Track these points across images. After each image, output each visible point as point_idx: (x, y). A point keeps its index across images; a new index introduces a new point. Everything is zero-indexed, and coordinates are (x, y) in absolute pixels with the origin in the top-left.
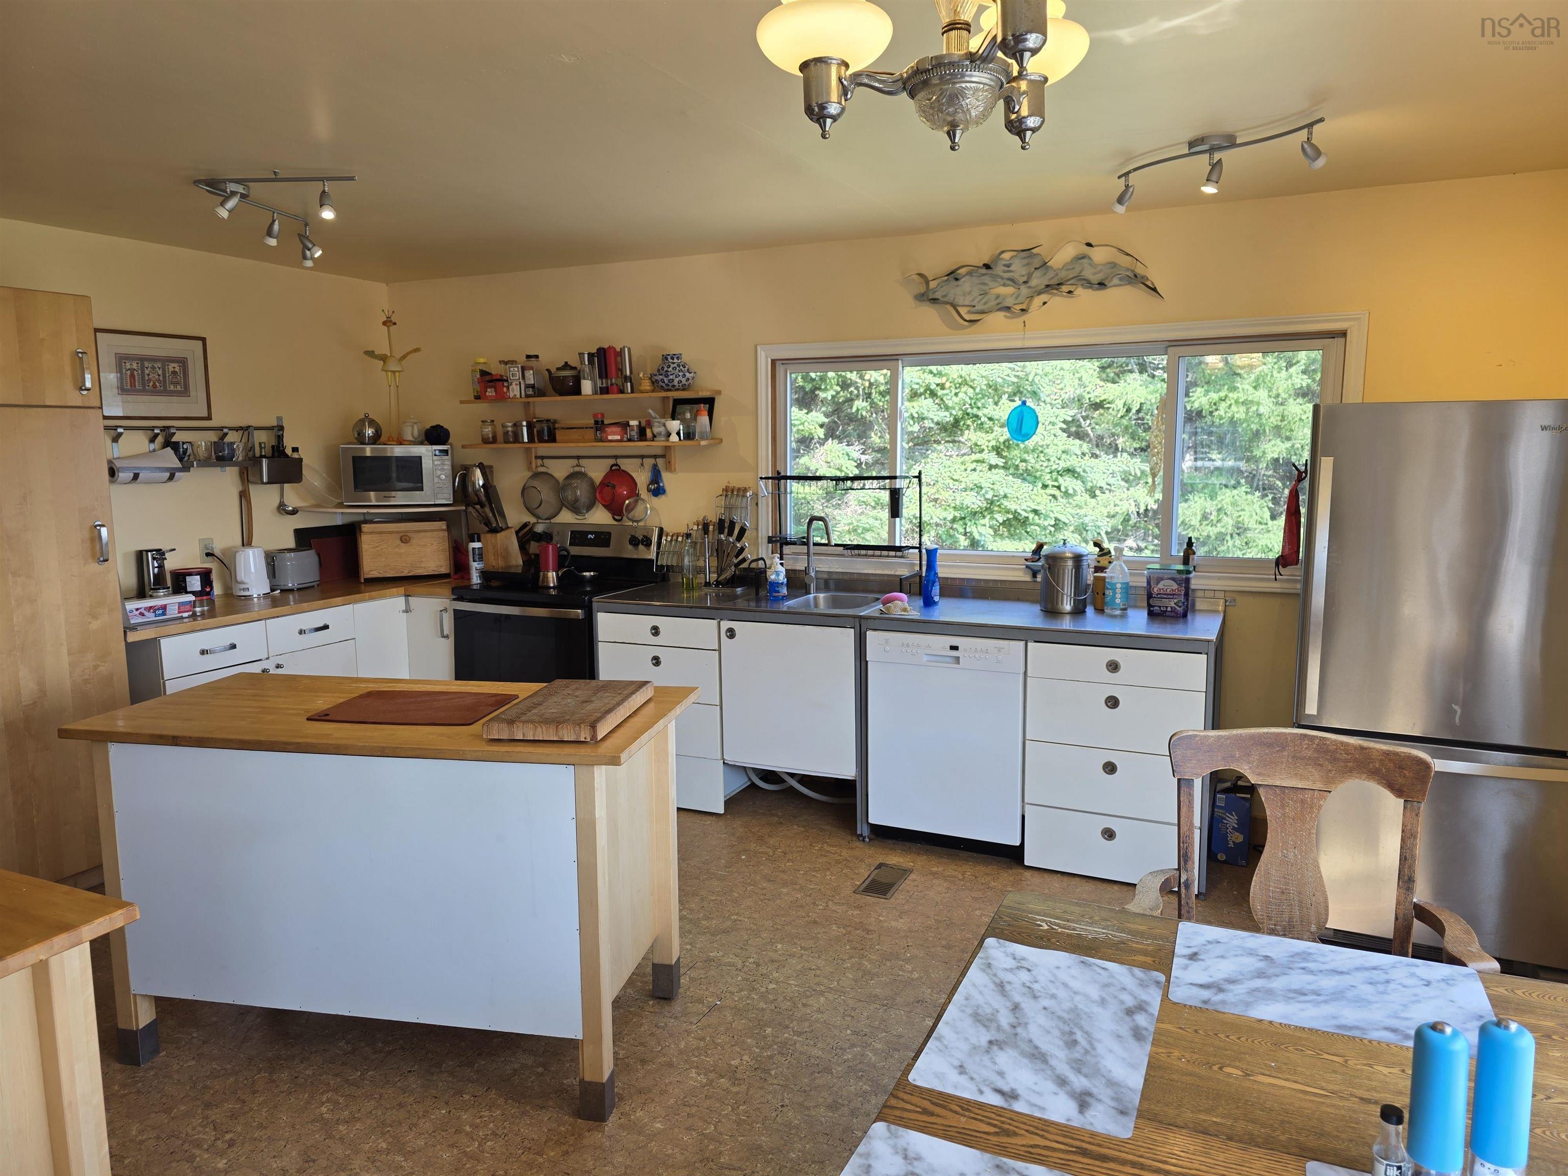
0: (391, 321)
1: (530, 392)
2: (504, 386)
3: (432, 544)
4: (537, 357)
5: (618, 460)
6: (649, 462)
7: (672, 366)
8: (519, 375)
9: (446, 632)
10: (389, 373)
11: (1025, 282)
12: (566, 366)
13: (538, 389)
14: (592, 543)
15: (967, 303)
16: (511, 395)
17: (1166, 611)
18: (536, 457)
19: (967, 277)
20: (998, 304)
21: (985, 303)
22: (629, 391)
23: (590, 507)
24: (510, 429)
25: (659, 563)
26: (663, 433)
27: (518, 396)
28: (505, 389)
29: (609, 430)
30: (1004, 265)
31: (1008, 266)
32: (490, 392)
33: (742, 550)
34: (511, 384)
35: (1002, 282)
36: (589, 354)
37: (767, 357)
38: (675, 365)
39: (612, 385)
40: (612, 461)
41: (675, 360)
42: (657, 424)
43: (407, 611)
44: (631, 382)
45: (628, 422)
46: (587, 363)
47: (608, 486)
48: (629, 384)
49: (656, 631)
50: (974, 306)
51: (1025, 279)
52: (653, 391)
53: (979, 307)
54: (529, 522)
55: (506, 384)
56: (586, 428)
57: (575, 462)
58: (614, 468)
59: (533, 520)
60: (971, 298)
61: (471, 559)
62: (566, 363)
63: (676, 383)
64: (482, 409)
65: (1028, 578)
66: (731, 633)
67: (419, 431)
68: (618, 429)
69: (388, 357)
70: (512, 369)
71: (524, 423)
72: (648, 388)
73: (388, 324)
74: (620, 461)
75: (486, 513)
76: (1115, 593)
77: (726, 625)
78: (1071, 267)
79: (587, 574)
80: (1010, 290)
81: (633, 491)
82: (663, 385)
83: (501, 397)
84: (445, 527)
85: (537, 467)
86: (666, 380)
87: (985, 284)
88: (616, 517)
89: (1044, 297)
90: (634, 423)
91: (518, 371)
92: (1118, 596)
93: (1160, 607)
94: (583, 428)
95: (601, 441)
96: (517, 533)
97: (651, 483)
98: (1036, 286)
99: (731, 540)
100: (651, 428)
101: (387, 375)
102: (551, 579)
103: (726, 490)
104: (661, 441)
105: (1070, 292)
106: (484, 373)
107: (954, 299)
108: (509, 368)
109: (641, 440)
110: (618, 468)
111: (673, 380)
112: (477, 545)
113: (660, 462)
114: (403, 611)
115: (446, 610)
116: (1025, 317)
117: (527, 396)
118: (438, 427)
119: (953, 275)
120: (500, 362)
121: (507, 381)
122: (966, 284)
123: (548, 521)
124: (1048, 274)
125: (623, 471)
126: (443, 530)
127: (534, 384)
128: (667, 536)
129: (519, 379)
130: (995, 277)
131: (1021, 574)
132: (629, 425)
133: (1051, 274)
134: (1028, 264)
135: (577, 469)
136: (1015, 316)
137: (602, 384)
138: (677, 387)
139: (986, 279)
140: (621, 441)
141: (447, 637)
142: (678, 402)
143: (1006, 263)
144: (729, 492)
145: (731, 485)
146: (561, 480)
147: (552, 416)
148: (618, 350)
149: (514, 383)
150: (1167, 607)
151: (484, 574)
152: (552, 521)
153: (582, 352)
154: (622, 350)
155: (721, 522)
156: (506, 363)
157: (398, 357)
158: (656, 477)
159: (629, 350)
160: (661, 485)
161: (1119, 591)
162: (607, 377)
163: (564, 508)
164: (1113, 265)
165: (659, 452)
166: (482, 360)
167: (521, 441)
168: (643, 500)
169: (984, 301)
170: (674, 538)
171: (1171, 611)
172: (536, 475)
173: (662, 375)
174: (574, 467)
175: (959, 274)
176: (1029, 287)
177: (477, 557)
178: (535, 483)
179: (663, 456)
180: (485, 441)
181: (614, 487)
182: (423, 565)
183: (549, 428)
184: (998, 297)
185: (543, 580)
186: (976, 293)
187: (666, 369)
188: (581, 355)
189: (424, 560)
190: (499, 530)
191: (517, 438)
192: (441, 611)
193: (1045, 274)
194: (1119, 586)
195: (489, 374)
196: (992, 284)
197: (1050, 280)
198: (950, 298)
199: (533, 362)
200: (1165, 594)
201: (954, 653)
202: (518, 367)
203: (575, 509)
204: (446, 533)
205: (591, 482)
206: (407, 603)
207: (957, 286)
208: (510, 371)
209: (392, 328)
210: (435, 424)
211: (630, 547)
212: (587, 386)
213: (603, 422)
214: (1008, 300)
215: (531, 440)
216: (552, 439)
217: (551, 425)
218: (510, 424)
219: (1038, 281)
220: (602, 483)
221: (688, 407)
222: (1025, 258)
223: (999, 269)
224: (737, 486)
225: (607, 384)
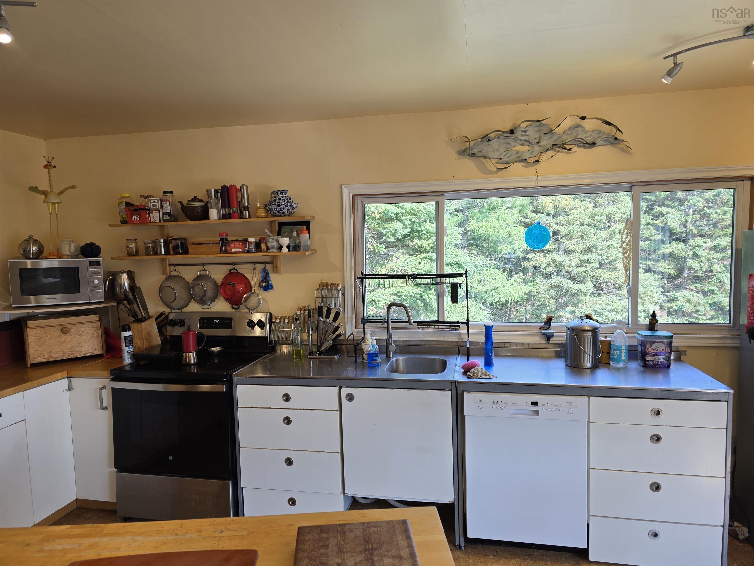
0: (51, 165)
1: (167, 218)
2: (147, 214)
3: (88, 333)
4: (172, 192)
5: (235, 266)
6: (260, 267)
7: (282, 198)
8: (158, 205)
9: (105, 405)
10: (50, 204)
11: (538, 143)
12: (195, 199)
13: (174, 216)
14: (216, 326)
15: (496, 156)
16: (152, 220)
17: (658, 364)
18: (170, 265)
19: (496, 139)
20: (518, 157)
21: (509, 157)
22: (247, 217)
23: (214, 299)
24: (151, 245)
25: (272, 339)
26: (275, 247)
27: (158, 220)
28: (147, 216)
29: (232, 245)
30: (522, 131)
31: (525, 132)
32: (136, 218)
33: (338, 328)
34: (152, 212)
35: (521, 143)
36: (215, 190)
37: (349, 194)
38: (284, 198)
39: (234, 212)
40: (231, 267)
41: (284, 195)
42: (271, 240)
43: (70, 389)
44: (248, 210)
45: (247, 239)
46: (213, 197)
47: (229, 285)
48: (247, 212)
49: (287, 398)
50: (501, 159)
51: (537, 140)
52: (266, 217)
53: (505, 159)
54: (165, 312)
55: (148, 212)
56: (212, 243)
57: (201, 268)
58: (232, 271)
59: (167, 310)
60: (499, 153)
61: (123, 344)
62: (195, 197)
63: (285, 210)
64: (126, 230)
65: (543, 341)
66: (350, 398)
67: (75, 248)
68: (240, 244)
69: (48, 192)
70: (152, 201)
71: (162, 241)
72: (263, 214)
73: (49, 167)
74: (236, 266)
75: (133, 308)
76: (621, 353)
77: (345, 391)
78: (570, 133)
79: (214, 349)
80: (526, 148)
81: (248, 287)
82: (276, 212)
83: (144, 222)
84: (97, 319)
85: (170, 272)
86: (278, 209)
87: (508, 144)
88: (234, 306)
89: (550, 153)
90: (251, 239)
91: (158, 202)
92: (623, 354)
93: (653, 361)
94: (210, 244)
95: (226, 253)
96: (156, 319)
97: (262, 281)
98: (545, 146)
99: (328, 321)
100: (266, 243)
101: (48, 206)
102: (192, 358)
103: (322, 285)
104: (274, 252)
105: (570, 149)
106: (128, 205)
107: (487, 154)
108: (150, 200)
109: (257, 252)
110: (236, 271)
111: (283, 209)
112: (128, 334)
113: (268, 266)
114: (67, 390)
115: (104, 387)
116: (538, 166)
117: (164, 221)
118: (91, 245)
119: (486, 138)
120: (141, 196)
121: (149, 210)
122: (495, 143)
123: (180, 311)
124: (553, 137)
125: (240, 273)
126: (97, 321)
127: (170, 212)
128: (276, 318)
129: (159, 208)
130: (515, 140)
131: (538, 338)
132: (248, 242)
133: (555, 137)
134: (539, 131)
135: (203, 273)
136: (530, 165)
137: (225, 212)
138: (286, 214)
139: (510, 140)
140: (242, 252)
141: (106, 408)
142: (281, 225)
143: (524, 129)
144: (323, 287)
145: (325, 281)
146: (190, 281)
147: (183, 235)
148: (238, 187)
149: (154, 212)
150: (658, 361)
151: (134, 356)
152: (183, 310)
153: (209, 188)
154: (242, 187)
155: (320, 309)
156: (146, 197)
157: (57, 192)
158: (266, 278)
159: (247, 187)
160: (270, 282)
161: (623, 351)
162: (229, 207)
163: (193, 301)
164: (599, 132)
165: (267, 259)
166: (126, 195)
167: (159, 253)
168: (254, 293)
169: (508, 155)
170: (282, 320)
171: (661, 364)
172: (170, 278)
173: (275, 205)
174: (200, 271)
175: (490, 137)
176: (540, 146)
177: (128, 344)
178: (168, 284)
179: (271, 262)
180: (130, 254)
181: (234, 285)
182: (81, 349)
183: (182, 245)
184: (518, 152)
185: (186, 359)
186: (502, 149)
187: (277, 201)
188: (209, 191)
189: (81, 345)
190: (143, 319)
191: (156, 252)
192: (101, 389)
193: (551, 137)
194: (624, 348)
195: (132, 205)
196: (513, 144)
197: (554, 141)
198: (484, 153)
199: (169, 197)
200: (657, 353)
201: (535, 408)
202: (157, 200)
203: (202, 301)
204: (99, 324)
205: (215, 283)
206: (70, 383)
207: (488, 145)
208: (151, 203)
209: (53, 170)
210: (89, 242)
211: (248, 328)
212: (214, 214)
213: (226, 239)
214: (525, 154)
215: (167, 252)
216: (185, 251)
217: (183, 241)
218: (150, 242)
219: (546, 142)
220: (222, 283)
221: (295, 228)
222: (537, 127)
223: (518, 134)
224: (330, 282)
225: (229, 211)
